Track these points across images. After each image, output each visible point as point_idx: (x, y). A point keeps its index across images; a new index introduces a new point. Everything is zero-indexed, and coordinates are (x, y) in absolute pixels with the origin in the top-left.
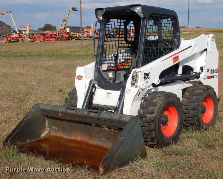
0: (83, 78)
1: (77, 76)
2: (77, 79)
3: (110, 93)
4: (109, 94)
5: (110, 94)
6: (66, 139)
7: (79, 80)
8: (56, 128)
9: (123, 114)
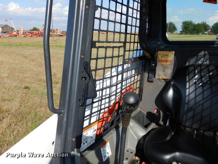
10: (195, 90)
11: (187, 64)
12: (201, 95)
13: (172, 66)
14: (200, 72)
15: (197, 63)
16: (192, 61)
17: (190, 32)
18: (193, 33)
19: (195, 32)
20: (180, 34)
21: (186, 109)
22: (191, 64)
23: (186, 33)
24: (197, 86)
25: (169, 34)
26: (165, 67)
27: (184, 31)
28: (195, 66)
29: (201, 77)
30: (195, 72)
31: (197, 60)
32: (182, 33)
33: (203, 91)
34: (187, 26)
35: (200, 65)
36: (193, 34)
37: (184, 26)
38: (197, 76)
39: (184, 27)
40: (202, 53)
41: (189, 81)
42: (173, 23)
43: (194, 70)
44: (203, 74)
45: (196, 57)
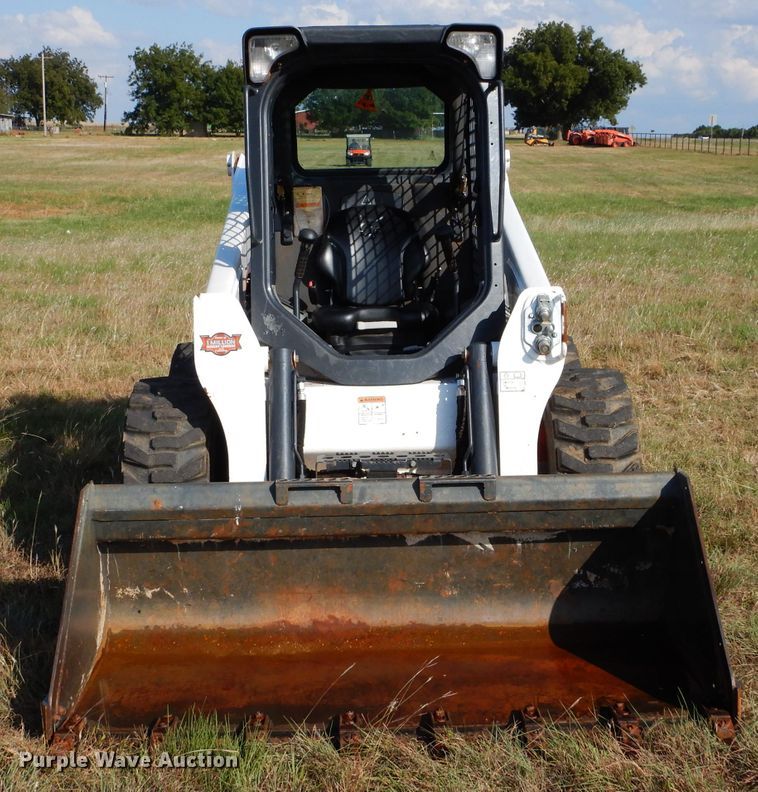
0: (241, 341)
1: (205, 339)
2: (204, 348)
3: (381, 399)
4: (375, 404)
5: (379, 404)
6: (221, 629)
7: (222, 354)
8: (149, 594)
9: (502, 474)
10: (363, 246)
11: (343, 208)
12: (373, 252)
13: (321, 213)
14: (365, 218)
15: (358, 205)
16: (350, 203)
17: (188, 118)
18: (209, 127)
19: (217, 116)
20: (128, 132)
21: (354, 276)
22: (349, 206)
23: (167, 128)
24: (365, 239)
25: (57, 130)
26: (309, 216)
27: (153, 114)
28: (356, 209)
29: (368, 225)
30: (359, 219)
31: (357, 201)
32: (137, 123)
33: (375, 245)
34: (166, 79)
35: (364, 207)
36: (208, 135)
37: (146, 78)
38: (362, 225)
39: (149, 86)
40: (364, 188)
41: (352, 233)
42: (71, 58)
43: (357, 215)
44: (370, 220)
45: (355, 195)
